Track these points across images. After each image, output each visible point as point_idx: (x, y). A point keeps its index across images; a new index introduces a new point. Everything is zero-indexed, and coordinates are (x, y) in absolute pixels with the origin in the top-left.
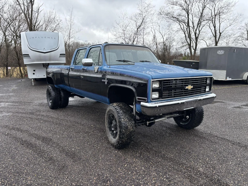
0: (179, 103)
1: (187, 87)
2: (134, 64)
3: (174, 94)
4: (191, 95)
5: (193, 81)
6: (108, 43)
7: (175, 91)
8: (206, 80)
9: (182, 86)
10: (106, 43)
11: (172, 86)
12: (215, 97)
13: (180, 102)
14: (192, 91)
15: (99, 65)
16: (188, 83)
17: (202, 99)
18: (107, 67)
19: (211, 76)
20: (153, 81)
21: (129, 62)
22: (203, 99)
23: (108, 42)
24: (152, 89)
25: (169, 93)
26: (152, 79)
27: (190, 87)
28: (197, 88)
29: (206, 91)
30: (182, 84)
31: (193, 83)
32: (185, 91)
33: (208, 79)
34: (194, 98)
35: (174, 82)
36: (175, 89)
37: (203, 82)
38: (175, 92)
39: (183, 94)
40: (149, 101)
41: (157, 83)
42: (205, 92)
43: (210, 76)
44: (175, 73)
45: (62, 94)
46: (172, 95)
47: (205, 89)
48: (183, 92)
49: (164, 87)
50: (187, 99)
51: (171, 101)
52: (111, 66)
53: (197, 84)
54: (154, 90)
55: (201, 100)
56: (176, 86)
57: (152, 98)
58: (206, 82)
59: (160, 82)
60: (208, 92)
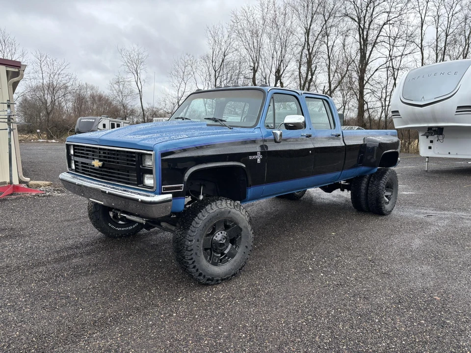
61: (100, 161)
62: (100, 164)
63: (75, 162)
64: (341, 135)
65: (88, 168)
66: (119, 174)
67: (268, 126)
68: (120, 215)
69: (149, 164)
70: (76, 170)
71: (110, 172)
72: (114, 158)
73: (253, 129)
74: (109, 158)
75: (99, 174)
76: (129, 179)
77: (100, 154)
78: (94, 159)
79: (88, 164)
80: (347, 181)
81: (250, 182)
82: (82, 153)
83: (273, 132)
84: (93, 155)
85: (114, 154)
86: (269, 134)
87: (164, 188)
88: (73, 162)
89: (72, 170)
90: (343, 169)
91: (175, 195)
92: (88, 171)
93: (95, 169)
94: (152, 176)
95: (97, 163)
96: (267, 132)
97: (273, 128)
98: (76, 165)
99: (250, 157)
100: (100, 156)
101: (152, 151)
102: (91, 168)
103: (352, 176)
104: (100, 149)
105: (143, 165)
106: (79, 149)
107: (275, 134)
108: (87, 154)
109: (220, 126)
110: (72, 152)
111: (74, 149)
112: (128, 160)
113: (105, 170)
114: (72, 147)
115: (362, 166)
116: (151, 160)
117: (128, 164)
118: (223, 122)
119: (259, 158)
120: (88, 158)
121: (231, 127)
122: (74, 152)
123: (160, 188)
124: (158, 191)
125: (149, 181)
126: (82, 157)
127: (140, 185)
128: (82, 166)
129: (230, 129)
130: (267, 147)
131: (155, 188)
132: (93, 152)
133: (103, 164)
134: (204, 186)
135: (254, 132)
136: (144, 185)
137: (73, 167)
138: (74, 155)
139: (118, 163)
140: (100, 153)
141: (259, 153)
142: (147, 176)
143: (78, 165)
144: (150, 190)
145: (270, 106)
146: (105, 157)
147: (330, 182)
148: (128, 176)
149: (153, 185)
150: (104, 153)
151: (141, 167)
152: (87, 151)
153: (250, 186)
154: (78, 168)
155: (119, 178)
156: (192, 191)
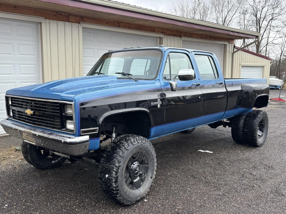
1: (26, 111)
17: (37, 135)
61: (32, 110)
62: (32, 112)
63: (13, 110)
64: (224, 83)
65: (23, 115)
66: (46, 120)
67: (165, 78)
68: (51, 152)
69: (70, 112)
70: (14, 117)
71: (40, 119)
72: (42, 108)
73: (154, 81)
74: (38, 107)
75: (31, 120)
76: (54, 125)
77: (32, 105)
78: (27, 108)
79: (22, 112)
80: (228, 119)
81: (152, 123)
82: (17, 104)
83: (170, 83)
84: (26, 105)
85: (42, 104)
86: (166, 84)
87: (82, 131)
88: (11, 110)
89: (11, 117)
90: (225, 110)
91: (92, 137)
92: (23, 118)
93: (28, 116)
94: (73, 121)
95: (29, 112)
96: (165, 82)
97: (170, 80)
98: (13, 113)
99: (152, 104)
100: (31, 106)
101: (72, 101)
102: (25, 116)
103: (233, 115)
104: (32, 100)
105: (66, 113)
106: (15, 101)
107: (171, 84)
108: (22, 104)
109: (127, 78)
110: (10, 103)
111: (12, 100)
112: (53, 109)
113: (36, 117)
114: (10, 98)
115: (240, 107)
116: (72, 108)
117: (53, 112)
118: (130, 76)
119: (159, 104)
120: (22, 107)
121: (136, 80)
122: (12, 103)
123: (79, 131)
124: (77, 134)
125: (70, 126)
126: (18, 106)
127: (63, 129)
128: (18, 114)
129: (136, 81)
130: (165, 95)
131: (75, 132)
132: (26, 102)
133: (34, 113)
134: (116, 127)
135: (155, 83)
136: (66, 129)
137: (11, 114)
138: (12, 105)
139: (46, 111)
140: (31, 103)
141: (159, 100)
142: (69, 121)
143: (15, 113)
144: (71, 132)
145: (166, 62)
146: (35, 107)
147: (216, 120)
148: (54, 121)
149: (73, 129)
150: (35, 103)
151: (64, 114)
152: (22, 102)
153: (153, 126)
154: (15, 116)
155: (47, 123)
156: (106, 131)
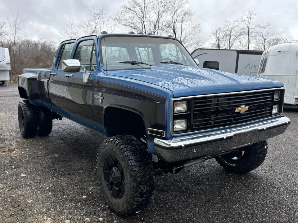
0: (222, 139)
1: (237, 110)
2: (150, 68)
3: (213, 122)
4: (246, 121)
5: (249, 97)
6: (107, 33)
7: (217, 116)
8: (273, 95)
9: (229, 107)
10: (104, 32)
11: (210, 109)
12: (289, 123)
13: (224, 136)
14: (247, 114)
15: (90, 70)
16: (240, 102)
17: (265, 129)
18: (103, 74)
19: (282, 88)
20: (174, 101)
21: (141, 65)
22: (267, 129)
23: (107, 31)
24: (174, 115)
25: (205, 121)
26: (174, 97)
27: (243, 109)
28: (255, 110)
29: (273, 113)
30: (229, 103)
31: (248, 101)
32: (234, 117)
33: (275, 92)
34: (250, 127)
35: (215, 101)
36: (216, 113)
37: (268, 98)
38: (216, 119)
39: (231, 120)
40: (169, 136)
41: (183, 104)
42: (271, 116)
43: (280, 88)
44: (216, 84)
45: (42, 114)
46: (210, 124)
47: (271, 110)
48: (230, 117)
49: (195, 111)
50: (237, 130)
51: (209, 136)
52: (109, 73)
53: (256, 103)
54: (178, 117)
55: (263, 130)
56: (217, 108)
57: (175, 130)
58: (273, 98)
59: (189, 102)
60: (276, 114)
61: (246, 105)
62: (247, 108)
69: (276, 97)
94: (276, 106)
116: (278, 94)
